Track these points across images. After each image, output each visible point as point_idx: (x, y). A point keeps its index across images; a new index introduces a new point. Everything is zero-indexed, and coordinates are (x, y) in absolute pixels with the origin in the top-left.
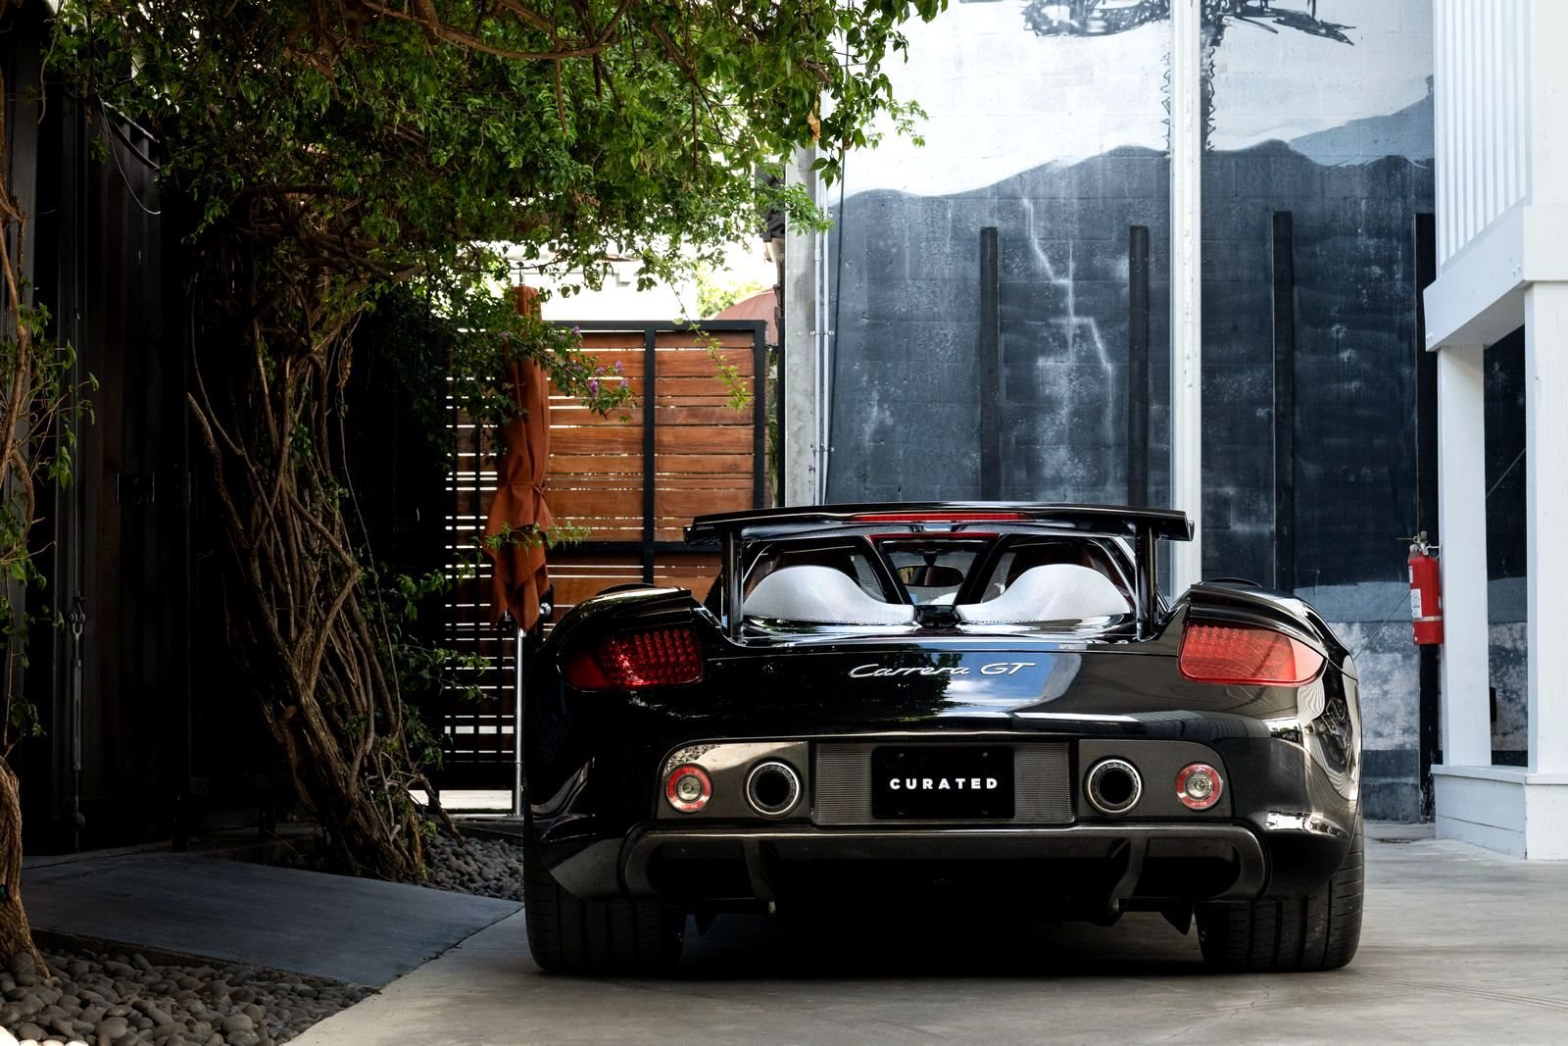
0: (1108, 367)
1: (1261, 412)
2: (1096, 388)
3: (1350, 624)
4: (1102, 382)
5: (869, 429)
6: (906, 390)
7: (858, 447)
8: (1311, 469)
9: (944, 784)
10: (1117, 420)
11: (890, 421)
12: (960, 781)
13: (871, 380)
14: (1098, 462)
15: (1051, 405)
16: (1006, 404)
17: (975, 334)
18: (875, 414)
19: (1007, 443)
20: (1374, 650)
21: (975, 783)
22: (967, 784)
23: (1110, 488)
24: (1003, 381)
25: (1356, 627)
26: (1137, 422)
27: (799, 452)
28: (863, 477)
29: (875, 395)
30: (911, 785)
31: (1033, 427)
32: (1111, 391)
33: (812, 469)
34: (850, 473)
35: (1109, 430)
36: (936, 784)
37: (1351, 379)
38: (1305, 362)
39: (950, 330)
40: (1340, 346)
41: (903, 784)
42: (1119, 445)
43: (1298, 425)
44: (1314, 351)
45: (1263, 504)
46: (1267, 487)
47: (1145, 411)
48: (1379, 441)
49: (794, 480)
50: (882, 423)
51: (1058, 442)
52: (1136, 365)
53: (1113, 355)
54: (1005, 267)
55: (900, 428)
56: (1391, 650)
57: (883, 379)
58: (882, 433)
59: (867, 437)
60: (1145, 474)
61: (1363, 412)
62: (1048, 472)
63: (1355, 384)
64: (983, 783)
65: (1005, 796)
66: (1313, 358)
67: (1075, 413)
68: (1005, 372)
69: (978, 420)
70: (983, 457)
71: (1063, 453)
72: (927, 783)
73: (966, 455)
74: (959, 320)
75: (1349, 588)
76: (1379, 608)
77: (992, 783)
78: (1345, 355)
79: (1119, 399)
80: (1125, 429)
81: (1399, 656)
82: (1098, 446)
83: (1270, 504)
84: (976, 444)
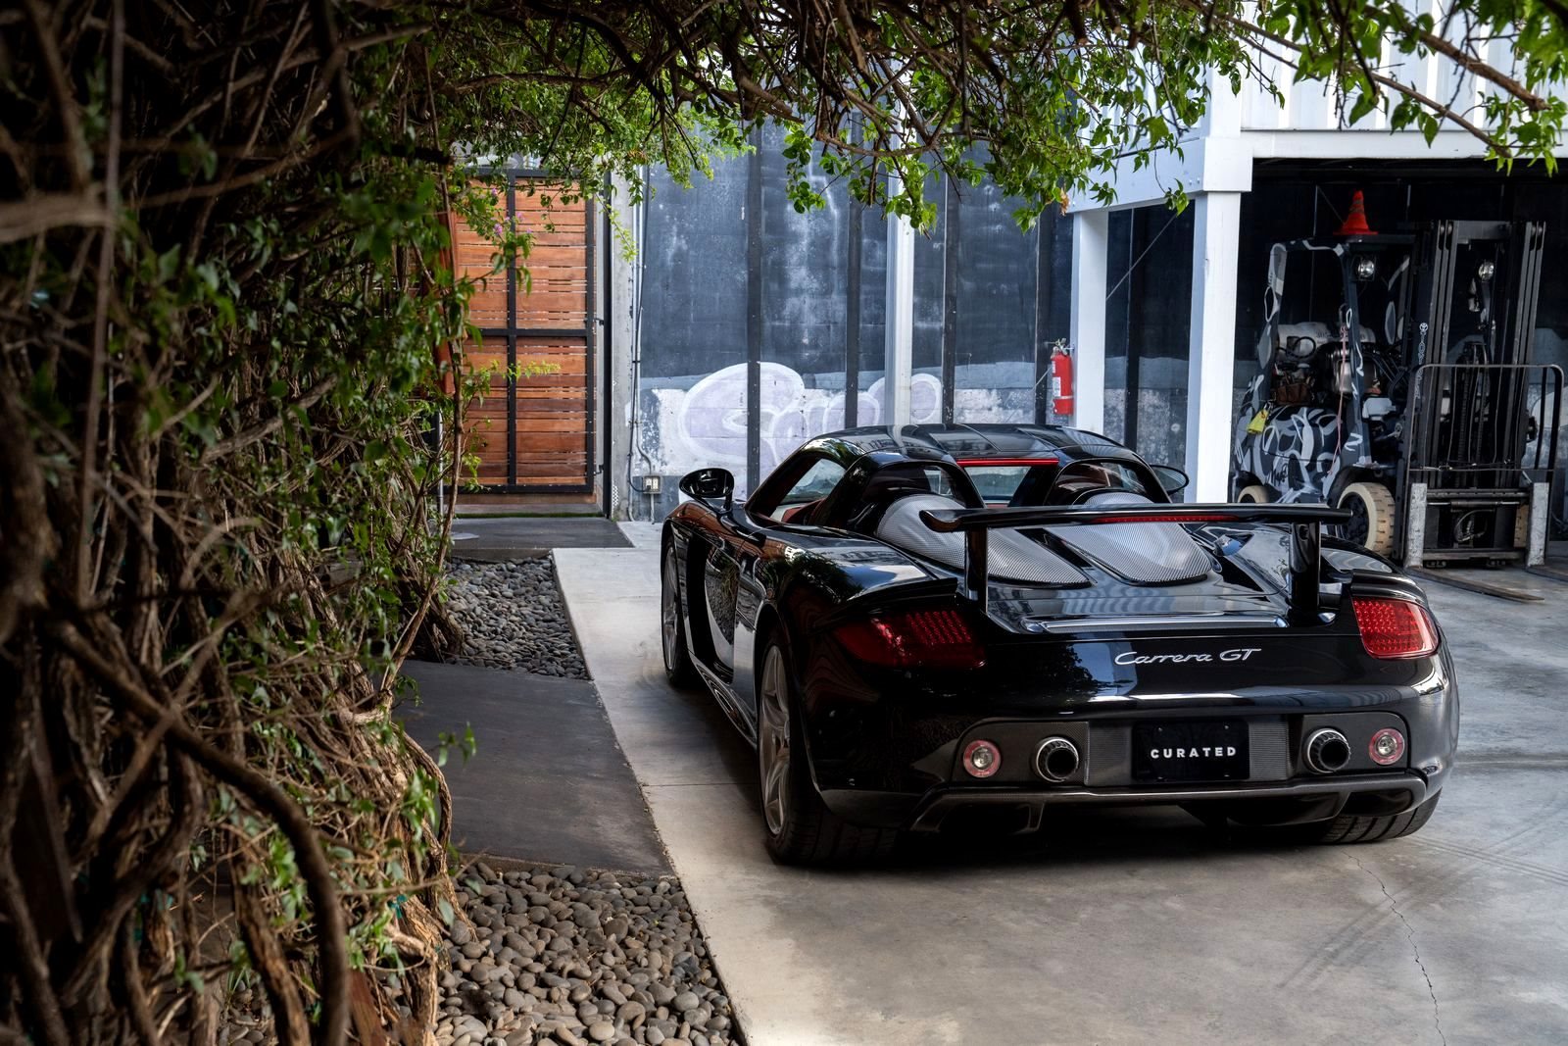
0: (835, 212)
1: (936, 246)
2: (826, 226)
3: (990, 390)
4: (831, 222)
5: (670, 252)
6: (697, 225)
7: (663, 264)
8: (968, 285)
9: (1194, 753)
10: (841, 249)
11: (685, 247)
12: (1207, 750)
13: (672, 218)
14: (827, 279)
15: (796, 238)
16: (765, 237)
17: (744, 186)
18: (675, 243)
19: (766, 264)
20: (1005, 408)
21: (1219, 752)
22: (1212, 752)
23: (835, 297)
24: (763, 221)
25: (994, 392)
26: (854, 251)
27: (622, 268)
28: (667, 286)
29: (675, 228)
30: (1168, 754)
31: (783, 253)
32: (837, 228)
33: (631, 281)
34: (657, 284)
35: (834, 257)
36: (1187, 752)
37: (997, 223)
38: (966, 211)
39: (727, 183)
40: (989, 200)
41: (1161, 753)
42: (841, 266)
43: (960, 254)
44: (972, 203)
45: (936, 308)
46: (939, 297)
47: (859, 244)
48: (1013, 266)
49: (618, 288)
50: (679, 249)
51: (800, 264)
52: (854, 211)
53: (839, 203)
54: (766, 138)
55: (692, 253)
56: (1015, 407)
57: (680, 218)
58: (679, 255)
59: (669, 258)
60: (858, 288)
61: (1002, 246)
62: (793, 285)
63: (998, 227)
64: (1225, 752)
65: (1242, 760)
66: (971, 208)
67: (812, 244)
68: (765, 214)
69: (746, 247)
70: (750, 274)
71: (803, 272)
72: (1181, 753)
73: (737, 272)
74: (733, 175)
75: (990, 366)
76: (1009, 379)
77: (1231, 751)
78: (993, 206)
79: (842, 234)
80: (846, 255)
81: (1020, 411)
82: (827, 266)
83: (940, 307)
84: (744, 264)
